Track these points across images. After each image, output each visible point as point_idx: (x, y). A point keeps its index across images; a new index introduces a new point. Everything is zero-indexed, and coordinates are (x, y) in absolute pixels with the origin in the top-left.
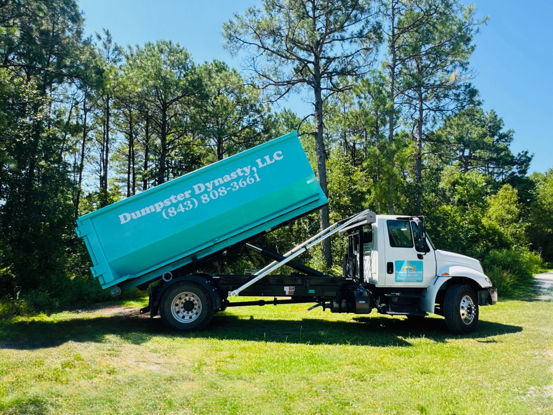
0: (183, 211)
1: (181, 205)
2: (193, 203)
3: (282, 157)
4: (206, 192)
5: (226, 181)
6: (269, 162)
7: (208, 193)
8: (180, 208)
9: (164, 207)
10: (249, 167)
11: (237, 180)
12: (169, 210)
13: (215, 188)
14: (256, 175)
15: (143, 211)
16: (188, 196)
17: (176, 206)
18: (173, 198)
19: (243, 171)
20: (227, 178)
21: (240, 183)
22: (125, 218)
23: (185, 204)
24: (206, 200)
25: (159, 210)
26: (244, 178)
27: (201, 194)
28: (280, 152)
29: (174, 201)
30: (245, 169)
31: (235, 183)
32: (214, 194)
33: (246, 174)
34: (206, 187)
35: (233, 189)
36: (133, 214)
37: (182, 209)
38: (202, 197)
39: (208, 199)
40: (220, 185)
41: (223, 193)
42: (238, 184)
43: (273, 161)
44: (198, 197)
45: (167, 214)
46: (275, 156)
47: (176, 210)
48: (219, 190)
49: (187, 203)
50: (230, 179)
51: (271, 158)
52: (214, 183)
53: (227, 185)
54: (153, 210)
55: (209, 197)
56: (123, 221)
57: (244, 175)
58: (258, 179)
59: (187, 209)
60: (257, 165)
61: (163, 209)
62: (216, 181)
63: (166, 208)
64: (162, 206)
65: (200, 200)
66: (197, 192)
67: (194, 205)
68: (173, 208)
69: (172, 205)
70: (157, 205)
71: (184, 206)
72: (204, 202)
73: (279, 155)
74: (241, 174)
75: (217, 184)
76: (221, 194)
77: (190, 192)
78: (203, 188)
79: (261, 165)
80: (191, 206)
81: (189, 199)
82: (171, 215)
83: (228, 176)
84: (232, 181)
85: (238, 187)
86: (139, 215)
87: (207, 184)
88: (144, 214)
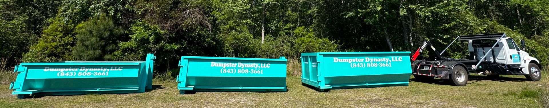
0: (359, 67)
1: (359, 64)
2: (363, 65)
3: (402, 60)
4: (369, 62)
5: (378, 61)
6: (396, 60)
7: (370, 63)
8: (358, 65)
9: (352, 62)
10: (388, 59)
11: (382, 62)
12: (354, 64)
13: (373, 62)
14: (390, 63)
15: (343, 60)
16: (362, 61)
17: (357, 63)
18: (356, 59)
19: (385, 60)
20: (379, 60)
21: (383, 64)
22: (336, 60)
23: (360, 64)
24: (369, 66)
25: (350, 62)
26: (385, 63)
27: (367, 62)
28: (401, 58)
29: (357, 61)
30: (387, 59)
31: (381, 63)
32: (372, 64)
33: (386, 62)
34: (370, 61)
35: (380, 66)
36: (339, 60)
37: (359, 66)
38: (368, 64)
39: (370, 66)
40: (376, 62)
41: (376, 66)
42: (382, 65)
43: (398, 61)
44: (366, 63)
45: (353, 65)
46: (399, 59)
47: (356, 65)
48: (375, 64)
49: (361, 64)
50: (380, 61)
51: (398, 59)
52: (373, 60)
53: (378, 63)
54: (348, 61)
55: (370, 65)
56: (335, 61)
57: (385, 62)
58: (390, 66)
59: (361, 66)
60: (391, 60)
61: (351, 62)
62: (374, 59)
63: (353, 62)
64: (351, 61)
65: (366, 65)
66: (366, 61)
67: (364, 66)
68: (356, 64)
69: (356, 62)
70: (349, 60)
71: (360, 65)
72: (368, 66)
73: (400, 59)
74: (384, 61)
75: (374, 61)
76: (375, 66)
77: (364, 59)
78: (369, 61)
79: (393, 60)
80: (362, 66)
81: (362, 62)
82: (354, 66)
83: (379, 59)
84: (381, 62)
85: (382, 66)
86: (342, 61)
87: (371, 59)
88: (344, 61)
